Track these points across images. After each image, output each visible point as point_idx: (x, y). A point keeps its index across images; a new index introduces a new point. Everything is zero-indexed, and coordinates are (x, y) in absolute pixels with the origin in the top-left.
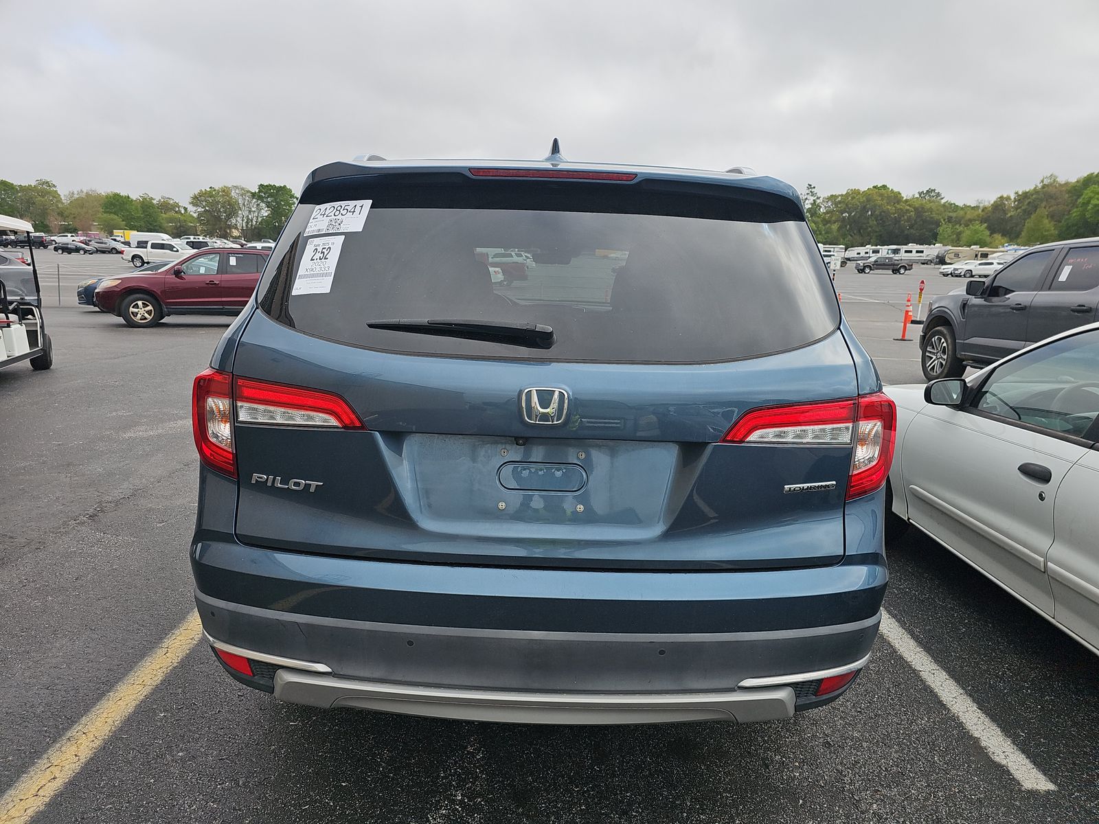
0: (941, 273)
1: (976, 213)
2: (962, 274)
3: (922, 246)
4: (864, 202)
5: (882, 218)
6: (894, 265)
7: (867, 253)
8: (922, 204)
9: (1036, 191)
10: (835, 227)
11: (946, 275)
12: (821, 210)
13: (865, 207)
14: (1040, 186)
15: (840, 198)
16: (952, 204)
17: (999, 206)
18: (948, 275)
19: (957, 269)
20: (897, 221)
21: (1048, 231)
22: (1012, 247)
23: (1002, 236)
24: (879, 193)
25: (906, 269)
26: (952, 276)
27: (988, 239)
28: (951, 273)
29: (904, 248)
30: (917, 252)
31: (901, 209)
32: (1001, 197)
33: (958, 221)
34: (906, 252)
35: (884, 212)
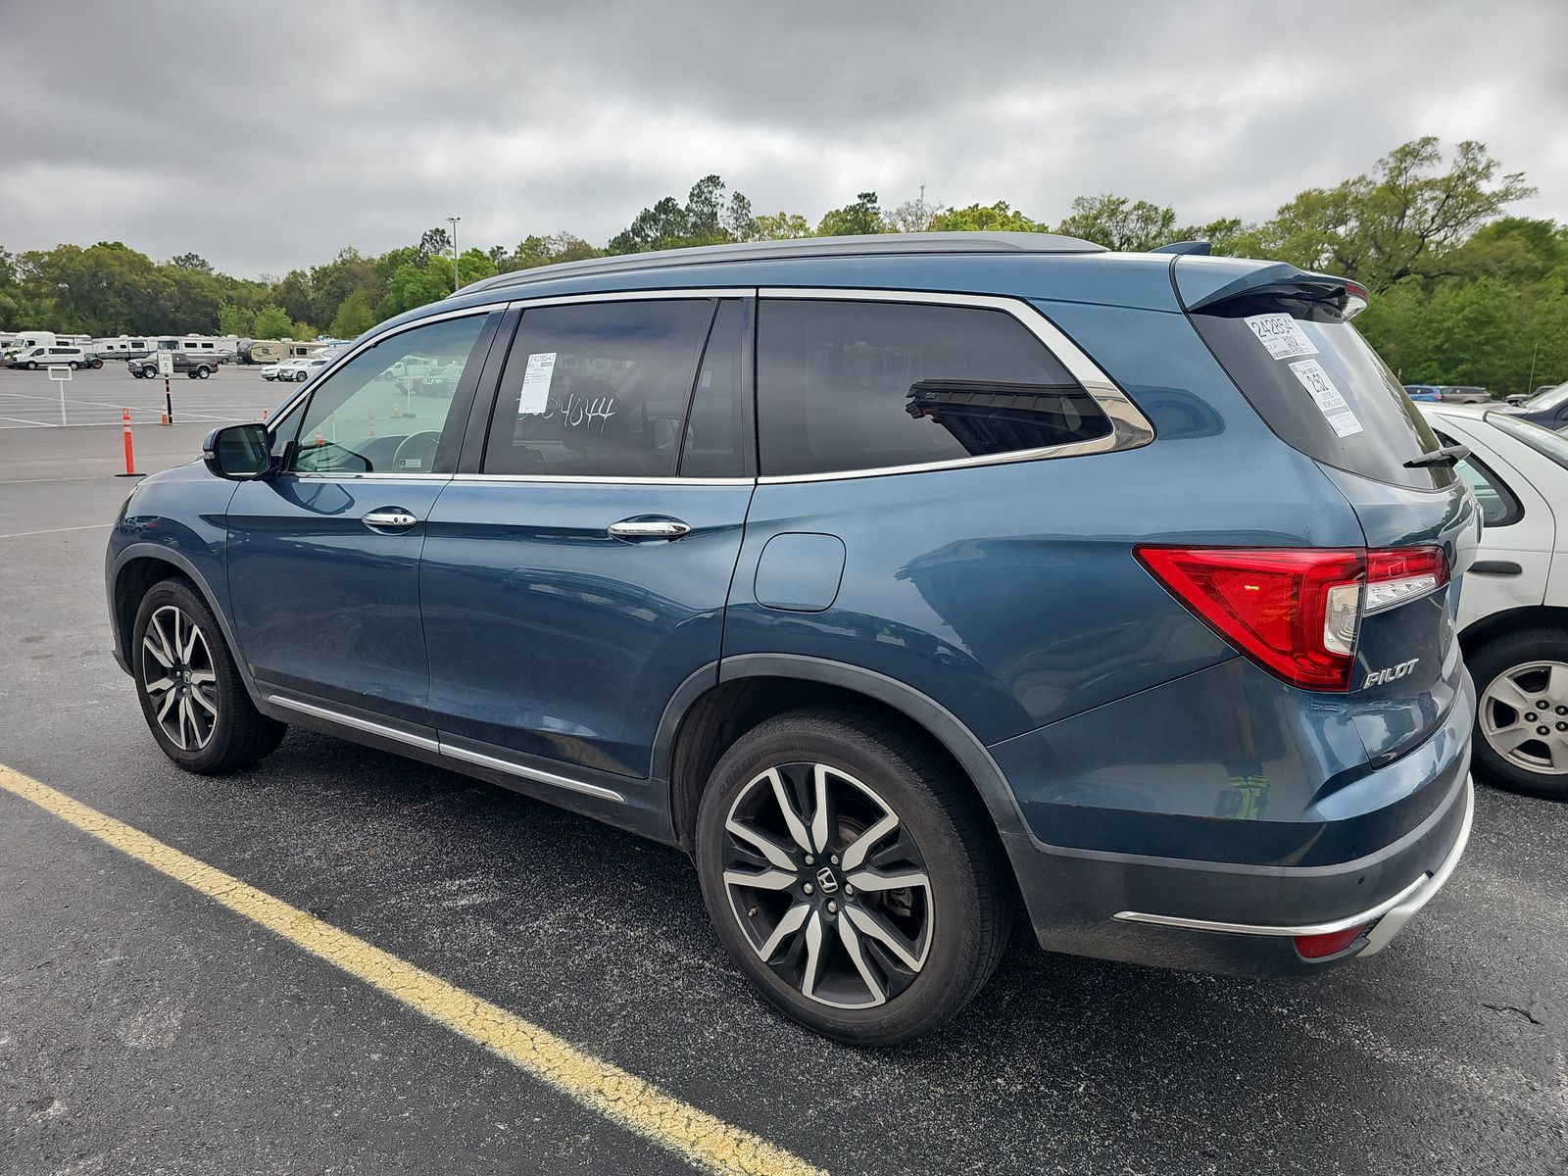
0: (264, 376)
1: (265, 294)
2: (294, 377)
3: (208, 337)
4: (91, 267)
5: (128, 294)
6: (189, 365)
7: (123, 347)
8: (185, 276)
9: (336, 268)
10: (48, 303)
11: (270, 379)
12: (18, 275)
13: (94, 275)
14: (339, 260)
15: (46, 258)
16: (227, 278)
17: (293, 283)
18: (273, 378)
19: (285, 371)
20: (153, 299)
21: (366, 321)
22: (329, 340)
23: (308, 325)
24: (113, 254)
25: (209, 372)
26: (280, 380)
27: (292, 330)
28: (278, 377)
29: (182, 340)
30: (204, 346)
31: (155, 281)
32: (294, 273)
33: (243, 303)
34: (187, 345)
35: (129, 284)
